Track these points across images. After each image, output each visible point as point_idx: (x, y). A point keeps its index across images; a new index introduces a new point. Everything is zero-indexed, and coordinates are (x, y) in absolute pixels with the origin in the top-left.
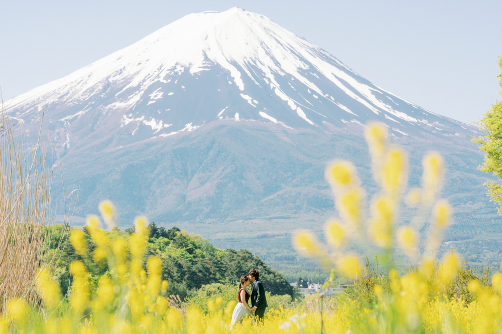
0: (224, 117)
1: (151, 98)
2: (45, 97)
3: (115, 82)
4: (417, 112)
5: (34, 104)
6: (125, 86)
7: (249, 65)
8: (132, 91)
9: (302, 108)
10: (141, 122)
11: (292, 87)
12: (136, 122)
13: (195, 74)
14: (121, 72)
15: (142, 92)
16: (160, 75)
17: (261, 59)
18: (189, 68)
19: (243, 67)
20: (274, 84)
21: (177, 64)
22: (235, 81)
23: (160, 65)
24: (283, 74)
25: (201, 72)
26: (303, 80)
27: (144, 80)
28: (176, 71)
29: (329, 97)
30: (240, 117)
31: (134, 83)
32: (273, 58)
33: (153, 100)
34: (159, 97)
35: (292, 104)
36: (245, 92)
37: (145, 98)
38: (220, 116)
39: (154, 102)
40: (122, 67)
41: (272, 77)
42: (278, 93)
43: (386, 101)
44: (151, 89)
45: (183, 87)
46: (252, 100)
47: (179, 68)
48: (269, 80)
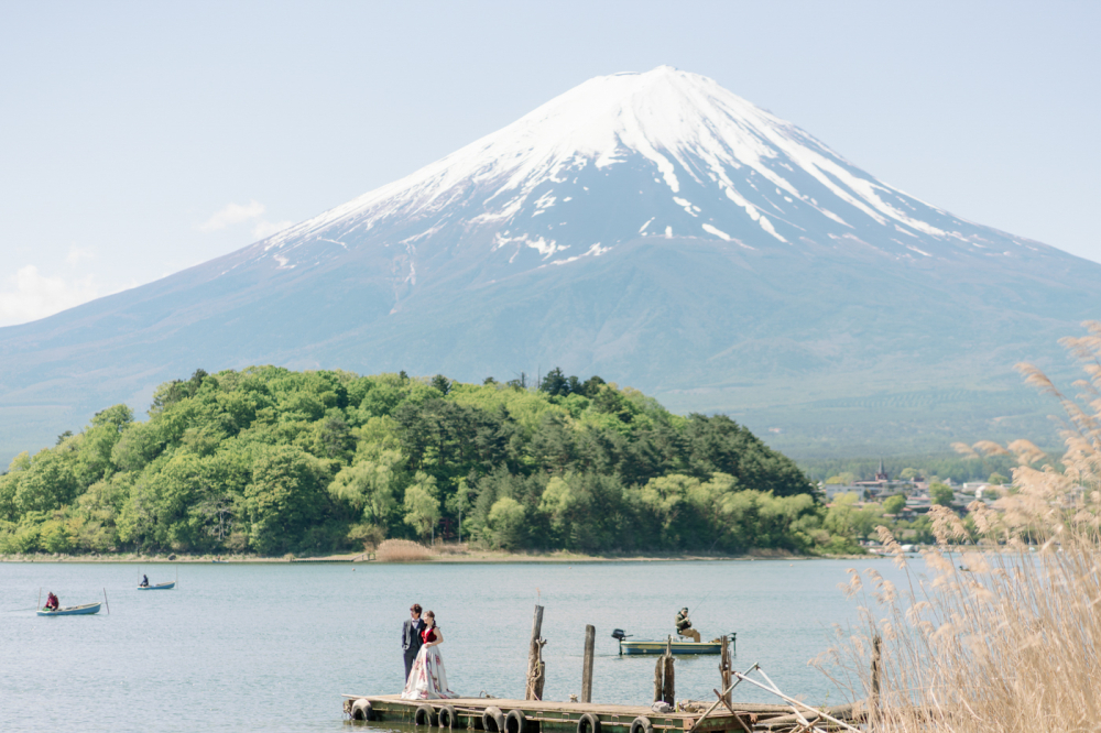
0: (649, 233)
1: (538, 206)
2: (377, 209)
3: (482, 183)
4: (944, 221)
5: (361, 218)
6: (498, 188)
7: (685, 154)
8: (510, 195)
9: (768, 217)
10: (523, 243)
11: (753, 186)
12: (516, 243)
13: (604, 168)
14: (490, 167)
15: (524, 198)
16: (551, 171)
17: (704, 144)
18: (595, 160)
19: (676, 156)
20: (725, 182)
21: (576, 153)
22: (665, 177)
23: (550, 155)
24: (737, 166)
25: (614, 165)
26: (769, 174)
27: (527, 180)
28: (575, 164)
29: (809, 200)
30: (674, 232)
31: (512, 183)
32: (721, 142)
33: (540, 209)
34: (549, 204)
35: (752, 211)
36: (679, 195)
37: (529, 206)
38: (644, 231)
39: (542, 211)
40: (492, 160)
41: (721, 171)
42: (732, 194)
43: (897, 205)
44: (538, 192)
45: (586, 189)
46: (691, 207)
47: (579, 160)
48: (717, 175)
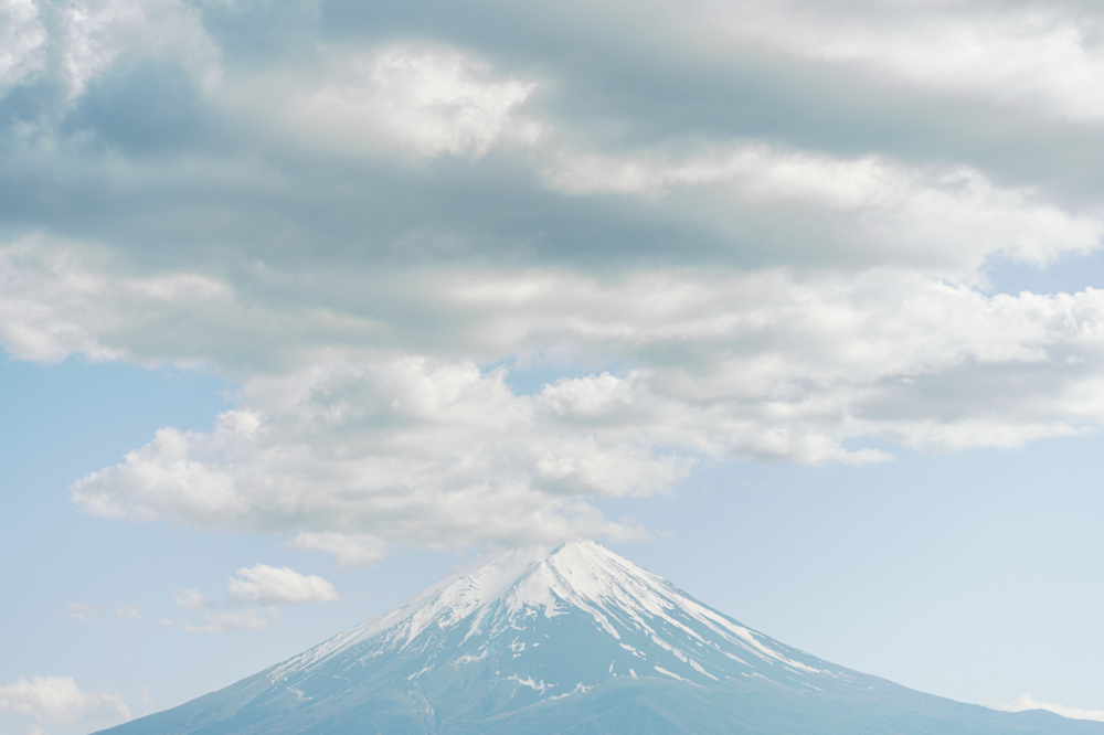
0: (618, 674)
1: (513, 650)
2: (363, 649)
3: (448, 629)
4: (811, 660)
5: (353, 657)
6: (465, 634)
7: (609, 606)
9: (694, 660)
10: (516, 682)
11: (669, 633)
12: (510, 681)
13: (554, 618)
14: (449, 616)
16: (509, 621)
17: (619, 598)
18: (543, 611)
19: (605, 609)
20: (648, 630)
21: (525, 605)
22: (604, 626)
24: (651, 617)
25: (560, 616)
27: (489, 627)
28: (527, 614)
29: (713, 645)
30: (637, 674)
31: (476, 629)
32: (631, 597)
33: (516, 652)
34: (522, 649)
35: (677, 653)
36: (623, 642)
38: (613, 672)
39: (519, 655)
40: (447, 608)
42: (658, 641)
43: (773, 648)
44: (506, 638)
45: (547, 636)
46: (637, 651)
47: (529, 612)
48: (639, 624)
